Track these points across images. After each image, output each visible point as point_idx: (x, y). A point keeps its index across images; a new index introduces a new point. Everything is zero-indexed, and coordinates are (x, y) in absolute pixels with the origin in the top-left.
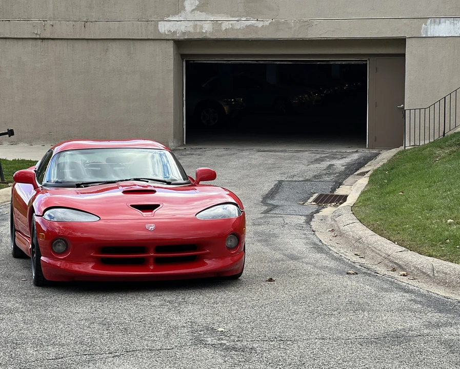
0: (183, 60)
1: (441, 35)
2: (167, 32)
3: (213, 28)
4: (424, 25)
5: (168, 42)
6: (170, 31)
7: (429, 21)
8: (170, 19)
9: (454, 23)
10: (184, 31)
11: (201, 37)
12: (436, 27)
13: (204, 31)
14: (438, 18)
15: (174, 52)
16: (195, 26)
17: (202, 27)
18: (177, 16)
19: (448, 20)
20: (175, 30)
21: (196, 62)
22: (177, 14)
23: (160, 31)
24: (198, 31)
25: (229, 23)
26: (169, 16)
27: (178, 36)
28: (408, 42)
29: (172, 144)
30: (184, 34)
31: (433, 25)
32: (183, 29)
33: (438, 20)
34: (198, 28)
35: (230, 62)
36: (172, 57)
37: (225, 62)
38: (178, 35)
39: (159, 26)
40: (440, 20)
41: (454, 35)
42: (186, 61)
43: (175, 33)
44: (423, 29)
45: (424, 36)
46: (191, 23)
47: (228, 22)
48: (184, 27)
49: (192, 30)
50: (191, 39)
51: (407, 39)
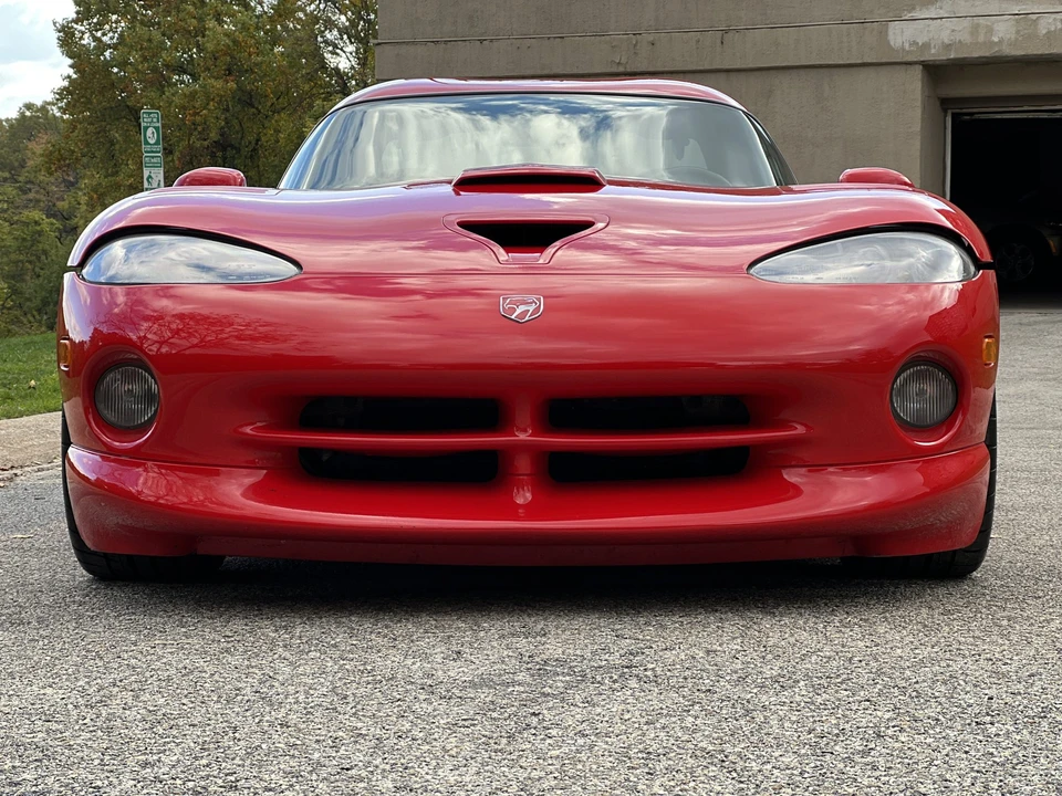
0: (945, 111)
2: (907, 46)
3: (1018, 32)
5: (913, 67)
6: (915, 43)
8: (917, 14)
10: (946, 41)
11: (987, 54)
13: (996, 40)
15: (923, 92)
16: (975, 29)
17: (990, 30)
18: (933, 9)
20: (926, 39)
21: (976, 116)
22: (933, 4)
23: (892, 43)
24: (981, 38)
25: (1055, 19)
26: (914, 9)
27: (935, 54)
30: (948, 47)
32: (945, 37)
34: (982, 32)
35: (1059, 116)
36: (919, 103)
37: (1045, 116)
38: (933, 51)
39: (891, 33)
42: (953, 114)
43: (926, 46)
46: (966, 23)
47: (1054, 16)
48: (948, 32)
49: (966, 38)
50: (965, 58)
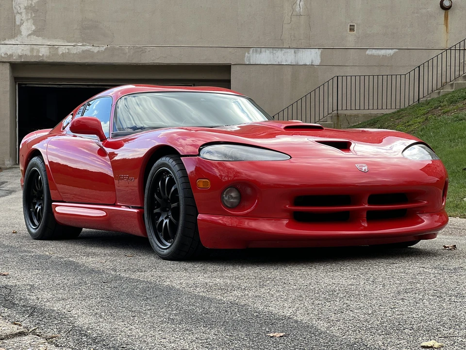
0: (16, 83)
1: (262, 63)
2: (3, 55)
3: (50, 52)
4: (247, 54)
5: (5, 64)
6: (6, 54)
7: (252, 49)
8: (7, 42)
9: (273, 52)
10: (20, 54)
11: (37, 60)
12: (258, 55)
13: (41, 55)
14: (259, 48)
15: (10, 74)
16: (32, 50)
17: (38, 51)
18: (13, 40)
19: (268, 50)
20: (11, 53)
21: (28, 85)
22: (13, 38)
24: (35, 54)
25: (65, 48)
26: (5, 40)
27: (15, 59)
28: (233, 69)
29: (8, 162)
30: (20, 56)
31: (255, 54)
32: (20, 52)
33: (259, 49)
34: (35, 51)
35: (61, 86)
36: (9, 79)
37: (56, 86)
38: (14, 58)
40: (261, 50)
41: (273, 64)
42: (19, 84)
43: (11, 55)
44: (246, 57)
45: (248, 63)
46: (28, 47)
47: (65, 47)
48: (21, 50)
49: (28, 53)
50: (28, 62)
51: (232, 66)
